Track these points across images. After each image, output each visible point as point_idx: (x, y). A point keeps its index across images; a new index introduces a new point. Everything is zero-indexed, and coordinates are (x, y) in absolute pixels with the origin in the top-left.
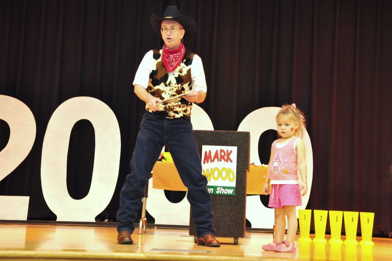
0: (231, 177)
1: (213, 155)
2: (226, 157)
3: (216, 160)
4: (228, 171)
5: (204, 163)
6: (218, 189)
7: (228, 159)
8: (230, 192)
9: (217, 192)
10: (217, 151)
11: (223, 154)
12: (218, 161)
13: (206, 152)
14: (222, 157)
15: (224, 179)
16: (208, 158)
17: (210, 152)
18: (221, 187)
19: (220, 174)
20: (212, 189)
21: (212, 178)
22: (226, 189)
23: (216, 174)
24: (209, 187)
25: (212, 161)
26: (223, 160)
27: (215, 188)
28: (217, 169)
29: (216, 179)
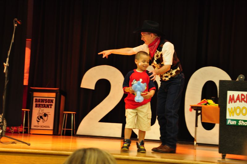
1: (235, 98)
2: (245, 99)
3: (238, 101)
5: (229, 103)
6: (240, 122)
9: (239, 124)
10: (238, 95)
12: (240, 102)
13: (230, 96)
14: (243, 99)
15: (244, 115)
16: (232, 99)
17: (233, 95)
18: (242, 120)
19: (241, 111)
20: (235, 122)
21: (235, 114)
22: (246, 122)
23: (238, 111)
24: (232, 120)
25: (235, 102)
26: (243, 101)
27: (238, 121)
28: (238, 107)
29: (238, 115)
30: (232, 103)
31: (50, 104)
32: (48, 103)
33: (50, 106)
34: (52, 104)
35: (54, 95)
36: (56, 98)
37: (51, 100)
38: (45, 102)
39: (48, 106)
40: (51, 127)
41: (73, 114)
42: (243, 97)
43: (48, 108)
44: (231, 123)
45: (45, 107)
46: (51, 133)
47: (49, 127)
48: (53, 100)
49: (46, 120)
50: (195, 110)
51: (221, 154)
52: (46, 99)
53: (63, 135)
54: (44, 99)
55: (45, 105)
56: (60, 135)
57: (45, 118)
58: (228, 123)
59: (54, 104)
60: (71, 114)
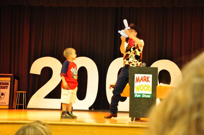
0: (149, 89)
1: (140, 79)
2: (146, 80)
3: (142, 81)
4: (148, 87)
5: (136, 82)
6: (143, 95)
7: (148, 81)
8: (149, 96)
9: (142, 97)
10: (142, 77)
12: (143, 81)
13: (137, 77)
14: (145, 80)
15: (146, 90)
16: (138, 80)
17: (139, 77)
18: (144, 94)
19: (144, 88)
20: (140, 95)
21: (140, 90)
22: (147, 95)
23: (142, 88)
24: (138, 94)
25: (139, 82)
26: (145, 81)
27: (141, 94)
28: (142, 85)
29: (142, 90)
31: (6, 86)
32: (5, 85)
33: (6, 88)
34: (7, 86)
35: (9, 79)
36: (11, 81)
37: (7, 83)
38: (2, 85)
39: (4, 88)
40: (8, 103)
41: (24, 93)
42: (145, 78)
43: (4, 89)
44: (137, 96)
45: (2, 89)
46: (7, 107)
47: (5, 103)
48: (8, 83)
49: (3, 98)
50: (113, 88)
51: (130, 118)
52: (3, 83)
53: (17, 109)
54: (1, 83)
55: (2, 86)
56: (14, 109)
57: (3, 97)
58: (135, 96)
59: (9, 86)
60: (23, 93)
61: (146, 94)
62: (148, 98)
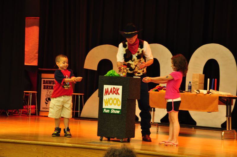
0: (119, 103)
1: (109, 91)
3: (111, 93)
4: (117, 100)
5: (105, 95)
7: (117, 93)
8: (118, 112)
9: (111, 112)
10: (111, 89)
11: (114, 90)
13: (106, 89)
14: (114, 92)
15: (115, 105)
16: (107, 92)
17: (108, 88)
18: (113, 109)
19: (113, 101)
20: (109, 110)
21: (109, 104)
23: (111, 102)
24: (107, 109)
25: (109, 94)
26: (114, 94)
27: (110, 109)
28: (111, 99)
29: (111, 104)
30: (107, 95)
44: (106, 112)
51: (99, 137)
58: (104, 112)
61: (115, 110)
62: (117, 114)
